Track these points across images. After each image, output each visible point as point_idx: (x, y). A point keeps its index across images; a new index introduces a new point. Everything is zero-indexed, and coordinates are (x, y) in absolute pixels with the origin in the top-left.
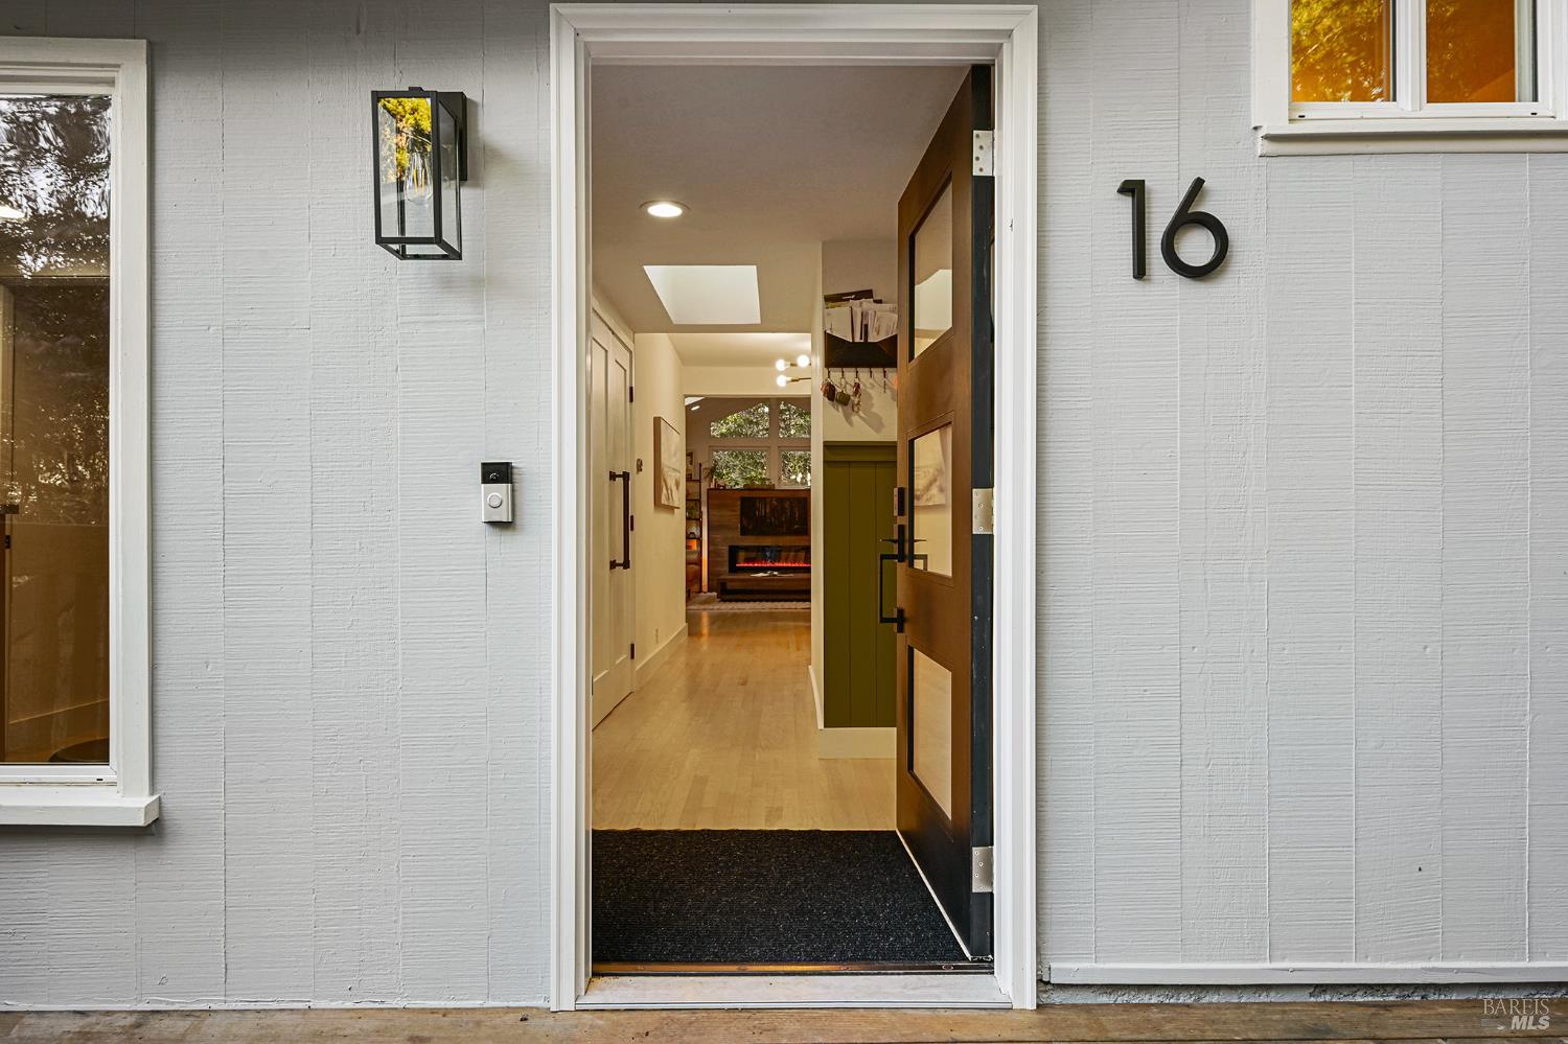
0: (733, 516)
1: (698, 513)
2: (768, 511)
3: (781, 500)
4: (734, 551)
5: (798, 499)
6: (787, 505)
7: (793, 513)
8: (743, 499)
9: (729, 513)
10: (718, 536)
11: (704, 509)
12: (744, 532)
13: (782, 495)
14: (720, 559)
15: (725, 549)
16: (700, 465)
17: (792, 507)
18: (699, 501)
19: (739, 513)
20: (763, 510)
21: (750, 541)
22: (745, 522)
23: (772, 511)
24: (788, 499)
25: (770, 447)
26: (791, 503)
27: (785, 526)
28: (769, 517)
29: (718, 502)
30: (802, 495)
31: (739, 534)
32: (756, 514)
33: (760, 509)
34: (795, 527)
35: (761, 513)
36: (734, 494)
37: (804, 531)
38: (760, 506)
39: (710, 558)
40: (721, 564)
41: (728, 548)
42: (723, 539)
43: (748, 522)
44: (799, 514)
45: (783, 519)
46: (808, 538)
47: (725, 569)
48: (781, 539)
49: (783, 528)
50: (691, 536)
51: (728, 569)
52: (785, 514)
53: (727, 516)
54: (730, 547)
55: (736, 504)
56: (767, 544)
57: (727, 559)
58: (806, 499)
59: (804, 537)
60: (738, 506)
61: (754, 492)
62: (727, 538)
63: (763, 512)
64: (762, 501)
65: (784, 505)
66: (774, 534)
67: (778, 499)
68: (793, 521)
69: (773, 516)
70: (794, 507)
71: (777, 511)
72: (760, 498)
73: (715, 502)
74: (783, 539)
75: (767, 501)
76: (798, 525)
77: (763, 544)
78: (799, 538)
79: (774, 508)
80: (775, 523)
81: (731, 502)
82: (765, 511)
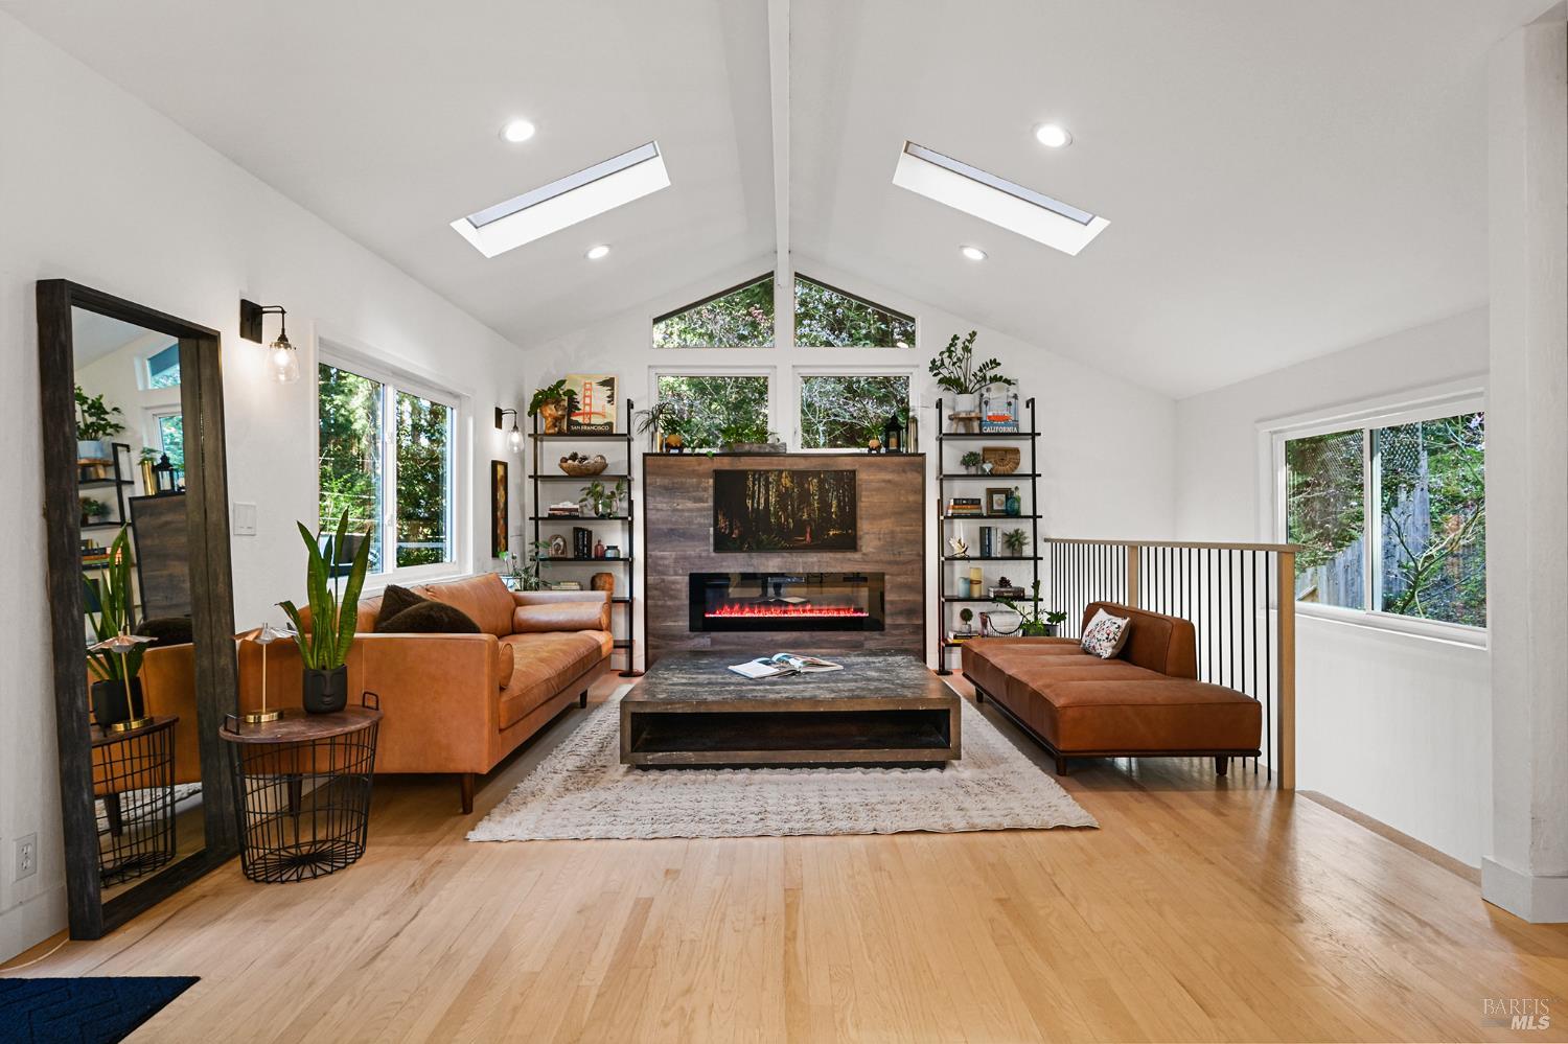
0: (697, 510)
1: (625, 505)
2: (772, 500)
3: (799, 476)
4: (701, 583)
7: (825, 505)
8: (718, 475)
9: (690, 505)
10: (667, 554)
12: (722, 544)
13: (802, 465)
14: (677, 602)
15: (682, 582)
16: (630, 405)
17: (821, 488)
18: (627, 480)
19: (710, 503)
20: (762, 498)
21: (735, 563)
22: (723, 524)
23: (783, 497)
24: (816, 474)
25: (775, 367)
26: (821, 482)
27: (809, 530)
28: (776, 513)
29: (666, 481)
30: (846, 465)
31: (712, 548)
32: (749, 503)
33: (754, 492)
34: (831, 533)
35: (758, 505)
36: (700, 464)
37: (849, 543)
38: (756, 488)
39: (649, 602)
40: (673, 613)
41: (687, 578)
42: (676, 560)
43: (731, 525)
44: (838, 506)
45: (805, 517)
46: (857, 556)
47: (681, 624)
48: (800, 560)
49: (804, 535)
50: (610, 554)
51: (688, 623)
52: (810, 505)
53: (683, 510)
54: (692, 576)
55: (703, 485)
56: (771, 571)
57: (687, 602)
58: (854, 472)
59: (849, 555)
60: (705, 489)
61: (743, 459)
62: (685, 558)
63: (762, 501)
64: (759, 478)
65: (806, 486)
66: (784, 549)
67: (793, 474)
68: (825, 521)
69: (785, 510)
70: (828, 491)
71: (792, 498)
72: (755, 472)
73: (659, 481)
74: (805, 560)
75: (770, 480)
76: (835, 529)
77: (762, 570)
78: (839, 555)
79: (787, 489)
80: (789, 523)
81: (695, 481)
82: (767, 501)
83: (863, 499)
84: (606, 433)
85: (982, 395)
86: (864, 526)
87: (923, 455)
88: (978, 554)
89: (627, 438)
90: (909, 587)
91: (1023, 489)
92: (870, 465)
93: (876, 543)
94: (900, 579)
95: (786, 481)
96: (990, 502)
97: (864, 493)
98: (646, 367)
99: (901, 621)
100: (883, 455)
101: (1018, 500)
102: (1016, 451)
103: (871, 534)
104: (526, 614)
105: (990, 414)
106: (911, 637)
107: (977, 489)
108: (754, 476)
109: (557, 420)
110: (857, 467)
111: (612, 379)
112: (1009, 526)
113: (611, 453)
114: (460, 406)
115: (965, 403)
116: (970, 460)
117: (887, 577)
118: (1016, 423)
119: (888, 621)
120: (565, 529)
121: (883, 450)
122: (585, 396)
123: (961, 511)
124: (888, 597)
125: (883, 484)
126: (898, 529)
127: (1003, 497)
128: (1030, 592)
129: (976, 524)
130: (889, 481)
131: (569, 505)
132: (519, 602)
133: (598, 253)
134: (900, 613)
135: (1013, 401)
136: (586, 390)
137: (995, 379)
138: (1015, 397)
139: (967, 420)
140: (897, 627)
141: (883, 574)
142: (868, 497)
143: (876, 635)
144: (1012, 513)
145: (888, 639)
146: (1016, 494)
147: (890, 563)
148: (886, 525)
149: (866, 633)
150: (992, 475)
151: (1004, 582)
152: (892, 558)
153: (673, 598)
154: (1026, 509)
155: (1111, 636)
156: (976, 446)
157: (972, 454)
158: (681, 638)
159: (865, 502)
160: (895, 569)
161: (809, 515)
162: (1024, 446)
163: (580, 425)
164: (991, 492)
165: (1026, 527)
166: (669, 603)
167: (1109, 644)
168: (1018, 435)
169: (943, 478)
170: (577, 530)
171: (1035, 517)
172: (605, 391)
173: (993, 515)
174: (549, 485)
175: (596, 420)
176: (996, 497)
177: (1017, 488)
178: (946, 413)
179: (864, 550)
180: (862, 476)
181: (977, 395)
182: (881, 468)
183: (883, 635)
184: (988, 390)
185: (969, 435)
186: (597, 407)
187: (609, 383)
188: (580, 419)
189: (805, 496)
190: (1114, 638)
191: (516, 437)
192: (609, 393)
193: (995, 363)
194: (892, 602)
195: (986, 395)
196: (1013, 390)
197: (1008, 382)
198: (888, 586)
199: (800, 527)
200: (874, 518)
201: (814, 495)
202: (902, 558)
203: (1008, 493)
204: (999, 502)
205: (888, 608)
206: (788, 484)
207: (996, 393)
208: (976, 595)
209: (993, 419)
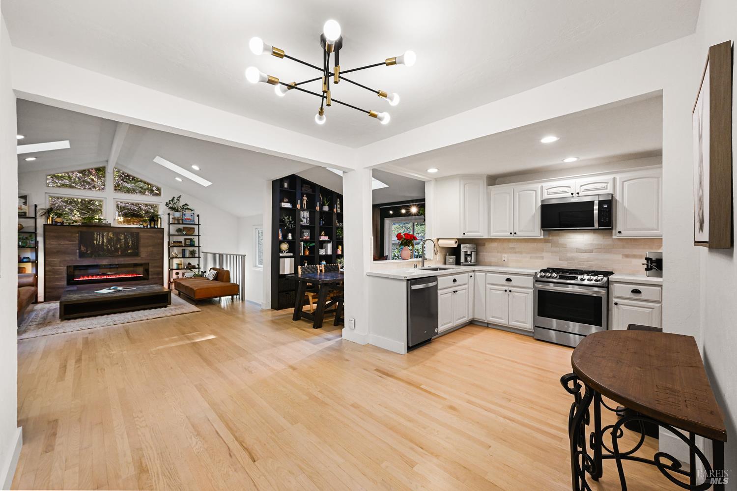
0: (71, 244)
1: (33, 242)
2: (105, 241)
4: (72, 269)
5: (133, 234)
6: (122, 237)
7: (127, 243)
8: (81, 232)
9: (68, 243)
10: (56, 260)
12: (82, 255)
13: (117, 231)
14: (61, 276)
15: (63, 269)
16: (36, 206)
18: (35, 233)
19: (77, 242)
21: (88, 261)
22: (83, 249)
23: (109, 241)
24: (124, 233)
25: (106, 198)
26: (125, 236)
27: (120, 251)
28: (106, 246)
29: (55, 234)
30: (135, 231)
31: (78, 257)
32: (95, 242)
33: (97, 239)
34: (129, 252)
35: (99, 242)
37: (136, 254)
38: (98, 237)
39: (47, 277)
40: (59, 280)
41: (66, 268)
42: (60, 262)
43: (87, 249)
44: (132, 243)
46: (139, 258)
47: (63, 283)
48: (116, 260)
49: (118, 252)
50: (25, 260)
51: (66, 283)
52: (121, 243)
53: (63, 245)
54: (68, 266)
56: (104, 264)
57: (66, 276)
58: (138, 233)
59: (136, 258)
60: (75, 237)
61: (92, 228)
62: (65, 261)
63: (101, 241)
64: (99, 234)
65: (119, 237)
66: (109, 256)
67: (114, 233)
68: (127, 247)
69: (110, 244)
70: (128, 238)
71: (113, 241)
73: (52, 234)
74: (118, 260)
75: (104, 235)
76: (131, 250)
77: (100, 264)
78: (132, 258)
79: (111, 238)
80: (112, 249)
81: (69, 234)
82: (103, 241)
84: (21, 215)
86: (142, 249)
87: (163, 229)
88: (181, 256)
89: (35, 218)
90: (158, 267)
91: (196, 239)
92: (144, 231)
93: (146, 254)
94: (154, 265)
96: (185, 242)
97: (142, 239)
98: (44, 193)
99: (154, 276)
101: (194, 242)
102: (194, 228)
103: (144, 253)
105: (185, 218)
106: (158, 280)
107: (181, 239)
108: (97, 233)
110: (139, 231)
112: (191, 249)
115: (177, 215)
116: (179, 230)
117: (150, 264)
118: (194, 221)
119: (150, 277)
121: (149, 227)
123: (176, 245)
124: (150, 270)
125: (149, 237)
126: (153, 250)
127: (189, 241)
128: (197, 266)
129: (181, 249)
130: (151, 236)
134: (154, 274)
135: (192, 215)
137: (187, 209)
138: (194, 214)
139: (178, 220)
140: (153, 278)
141: (148, 264)
143: (146, 281)
144: (193, 246)
145: (150, 282)
146: (194, 240)
147: (151, 260)
148: (150, 249)
149: (142, 281)
150: (186, 235)
151: (189, 264)
152: (152, 258)
153: (59, 274)
154: (197, 244)
156: (181, 226)
157: (179, 229)
158: (63, 288)
159: (142, 242)
160: (153, 262)
161: (120, 246)
162: (196, 227)
164: (185, 239)
165: (196, 249)
166: (57, 276)
167: (212, 277)
168: (194, 224)
169: (169, 235)
171: (199, 246)
172: (22, 200)
173: (186, 246)
176: (187, 241)
177: (194, 238)
178: (171, 217)
179: (142, 256)
180: (141, 234)
181: (181, 213)
182: (148, 232)
183: (148, 281)
184: (185, 211)
185: (179, 224)
187: (24, 197)
189: (119, 240)
190: (213, 275)
193: (187, 205)
194: (152, 271)
195: (184, 212)
196: (192, 212)
197: (191, 210)
198: (150, 267)
199: (117, 250)
200: (145, 247)
201: (122, 240)
202: (156, 258)
203: (191, 240)
204: (188, 242)
205: (150, 273)
206: (112, 236)
207: (187, 213)
208: (180, 268)
209: (187, 219)
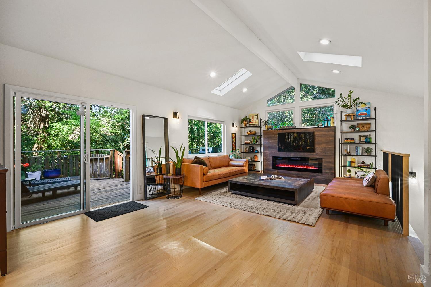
0: (274, 142)
2: (292, 140)
3: (299, 134)
4: (275, 159)
5: (309, 133)
6: (302, 136)
7: (306, 141)
8: (279, 134)
9: (273, 141)
10: (268, 152)
11: (262, 139)
12: (279, 150)
13: (299, 131)
14: (270, 163)
15: (271, 158)
17: (305, 136)
18: (260, 136)
19: (277, 141)
21: (282, 154)
22: (280, 145)
23: (295, 139)
24: (303, 133)
26: (305, 135)
27: (301, 147)
28: (293, 143)
29: (268, 136)
30: (311, 130)
31: (277, 151)
32: (286, 141)
33: (287, 138)
34: (307, 148)
35: (288, 141)
36: (275, 132)
37: (312, 150)
39: (264, 162)
40: (269, 165)
41: (272, 157)
42: (270, 153)
43: (282, 146)
44: (309, 141)
45: (300, 144)
46: (315, 154)
47: (271, 167)
48: (299, 154)
49: (300, 148)
50: (257, 151)
51: (272, 167)
52: (301, 141)
53: (271, 142)
54: (273, 157)
55: (276, 136)
56: (291, 156)
57: (272, 162)
58: (314, 132)
59: (312, 153)
60: (276, 137)
61: (285, 130)
62: (272, 153)
63: (289, 140)
64: (289, 135)
65: (301, 136)
66: (295, 152)
67: (297, 133)
68: (306, 145)
69: (295, 142)
70: (306, 137)
71: (297, 139)
72: (287, 133)
73: (266, 136)
74: (300, 154)
75: (291, 135)
76: (308, 147)
77: (289, 156)
78: (309, 153)
79: (296, 137)
80: (296, 145)
81: (274, 136)
82: (290, 140)
83: (316, 139)
84: (256, 126)
85: (356, 108)
86: (316, 146)
87: (336, 127)
88: (354, 154)
89: (261, 127)
90: (330, 162)
92: (318, 130)
93: (320, 150)
94: (327, 160)
95: (295, 135)
96: (360, 139)
97: (316, 137)
98: (265, 111)
99: (328, 171)
100: (323, 127)
101: (370, 138)
102: (370, 124)
103: (319, 149)
104: (232, 163)
105: (359, 113)
106: (331, 176)
107: (356, 136)
108: (287, 134)
109: (246, 124)
110: (314, 131)
111: (258, 114)
112: (366, 146)
113: (257, 130)
114: (224, 123)
115: (349, 111)
116: (353, 127)
117: (323, 159)
118: (369, 115)
119: (323, 171)
120: (248, 146)
121: (323, 126)
122: (252, 119)
123: (347, 142)
124: (324, 165)
125: (322, 135)
126: (327, 147)
127: (365, 138)
130: (324, 134)
131: (249, 141)
132: (231, 160)
133: (245, 90)
134: (328, 169)
135: (368, 109)
136: (253, 117)
137: (360, 103)
139: (349, 116)
140: (326, 173)
141: (322, 159)
142: (318, 138)
143: (320, 174)
144: (369, 143)
145: (323, 176)
146: (369, 136)
147: (324, 156)
148: (323, 146)
149: (317, 174)
150: (359, 131)
151: (363, 163)
152: (325, 154)
153: (269, 161)
154: (373, 141)
155: (367, 180)
156: (355, 123)
158: (270, 170)
159: (317, 140)
160: (326, 157)
161: (301, 143)
162: (373, 122)
163: (251, 125)
164: (360, 136)
165: (373, 147)
166: (268, 163)
167: (366, 182)
168: (371, 119)
169: (342, 133)
170: (250, 146)
171: (375, 144)
172: (256, 117)
173: (361, 143)
174: (246, 137)
175: (254, 123)
177: (370, 135)
178: (343, 114)
179: (317, 152)
180: (316, 133)
182: (321, 131)
183: (321, 174)
184: (359, 107)
185: (351, 120)
186: (255, 121)
187: (257, 115)
188: (251, 124)
189: (300, 139)
190: (368, 180)
191: (237, 128)
192: (257, 118)
194: (325, 166)
196: (368, 106)
197: (364, 103)
198: (323, 162)
199: (299, 146)
200: (319, 144)
201: (303, 138)
202: (328, 155)
203: (366, 136)
204: (363, 139)
205: (323, 167)
206: (296, 136)
207: (362, 107)
208: (353, 166)
209: (360, 115)
